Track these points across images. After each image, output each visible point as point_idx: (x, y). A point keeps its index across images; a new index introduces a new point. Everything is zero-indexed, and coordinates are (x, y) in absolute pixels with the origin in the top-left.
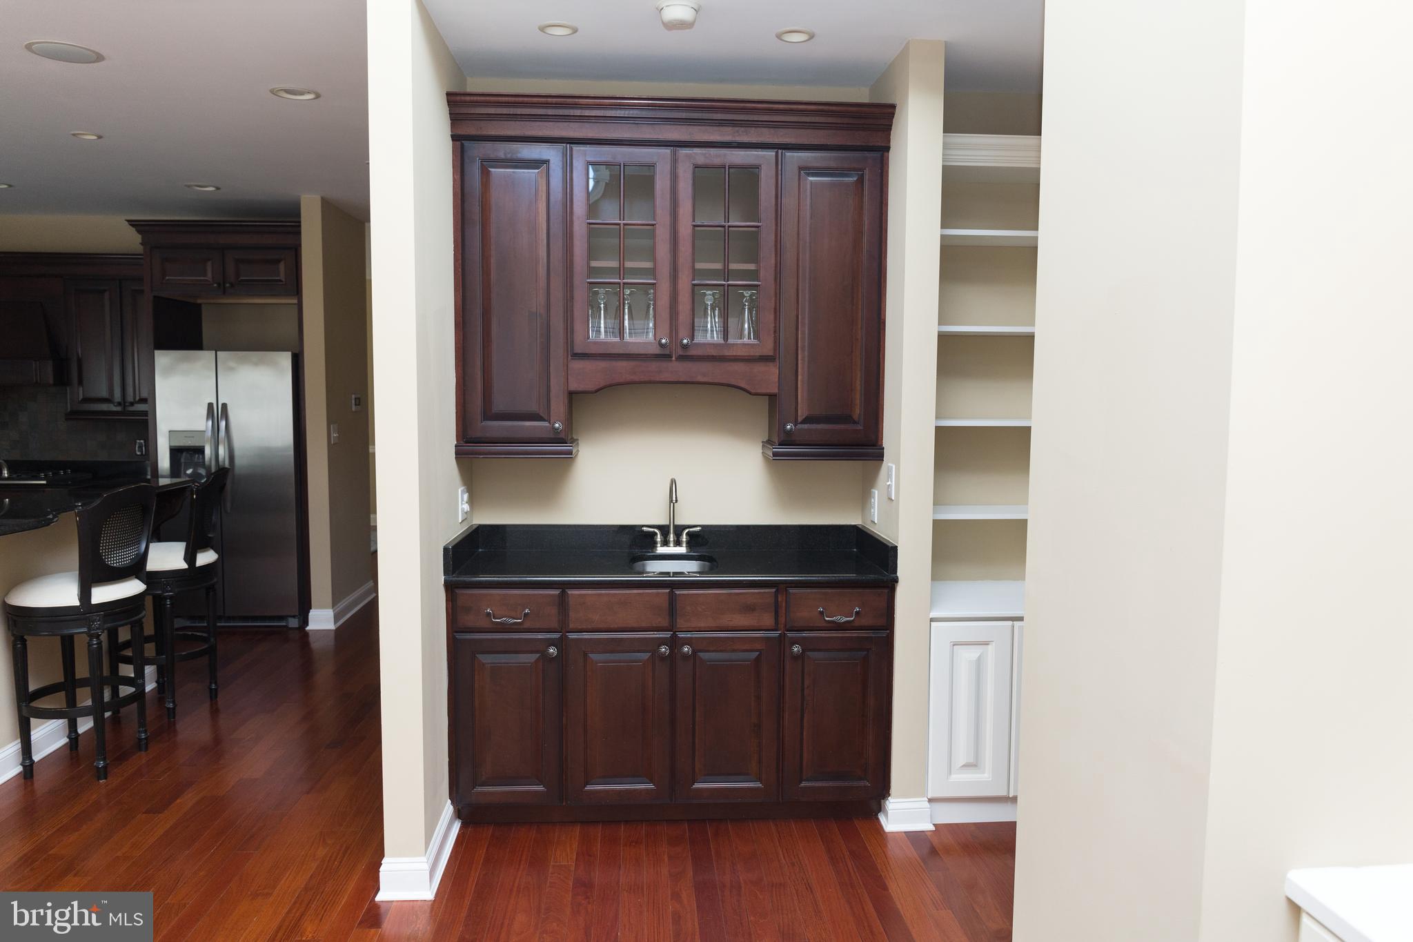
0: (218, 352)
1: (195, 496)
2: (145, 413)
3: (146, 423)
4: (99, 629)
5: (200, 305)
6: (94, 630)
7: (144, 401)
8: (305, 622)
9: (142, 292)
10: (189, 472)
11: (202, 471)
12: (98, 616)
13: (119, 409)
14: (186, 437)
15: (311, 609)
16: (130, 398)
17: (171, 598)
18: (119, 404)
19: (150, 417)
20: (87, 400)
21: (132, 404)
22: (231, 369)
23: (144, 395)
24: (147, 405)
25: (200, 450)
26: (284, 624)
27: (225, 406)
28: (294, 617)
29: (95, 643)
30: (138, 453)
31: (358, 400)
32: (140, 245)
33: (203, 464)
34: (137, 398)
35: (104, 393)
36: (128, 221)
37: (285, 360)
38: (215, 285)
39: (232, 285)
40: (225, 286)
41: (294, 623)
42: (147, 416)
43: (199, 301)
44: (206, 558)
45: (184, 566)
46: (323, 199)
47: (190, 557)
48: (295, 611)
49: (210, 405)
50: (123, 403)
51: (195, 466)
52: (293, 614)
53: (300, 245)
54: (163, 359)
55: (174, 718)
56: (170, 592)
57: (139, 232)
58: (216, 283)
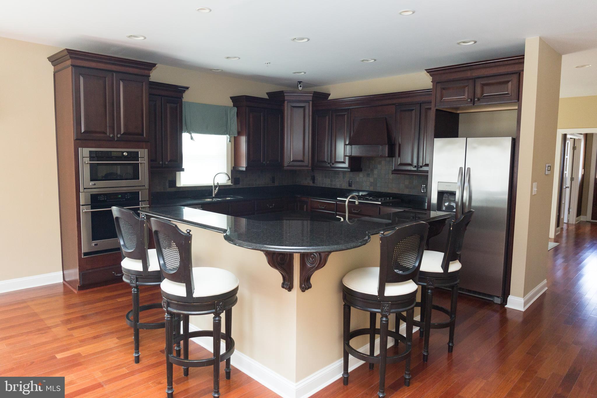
0: (467, 138)
1: (451, 229)
2: (427, 172)
3: (427, 177)
4: (388, 312)
5: (458, 114)
6: (384, 312)
7: (427, 165)
8: (505, 301)
9: (430, 109)
10: (446, 204)
11: (453, 204)
12: (387, 304)
13: (415, 169)
14: (446, 186)
15: (509, 295)
16: (421, 164)
17: (431, 289)
18: (415, 167)
19: (429, 174)
20: (401, 164)
21: (421, 167)
22: (475, 148)
23: (427, 162)
24: (428, 168)
25: (453, 194)
26: (492, 299)
27: (469, 169)
28: (498, 297)
29: (384, 320)
30: (423, 192)
31: (549, 167)
32: (431, 82)
33: (454, 201)
34: (424, 164)
35: (409, 162)
36: (426, 70)
37: (507, 142)
38: (469, 100)
39: (479, 99)
40: (474, 101)
41: (498, 301)
42: (428, 173)
43: (458, 112)
44: (455, 267)
45: (441, 271)
46: (541, 39)
47: (445, 265)
48: (500, 294)
49: (461, 168)
50: (417, 166)
51: (450, 201)
52: (498, 296)
53: (523, 70)
54: (439, 143)
55: (427, 361)
56: (431, 285)
57: (431, 75)
58: (469, 99)
